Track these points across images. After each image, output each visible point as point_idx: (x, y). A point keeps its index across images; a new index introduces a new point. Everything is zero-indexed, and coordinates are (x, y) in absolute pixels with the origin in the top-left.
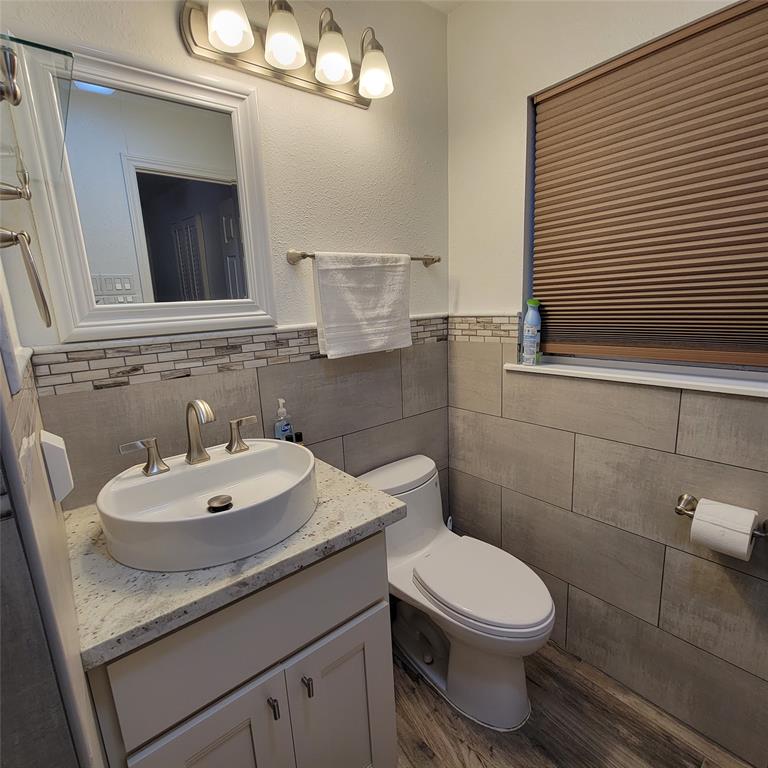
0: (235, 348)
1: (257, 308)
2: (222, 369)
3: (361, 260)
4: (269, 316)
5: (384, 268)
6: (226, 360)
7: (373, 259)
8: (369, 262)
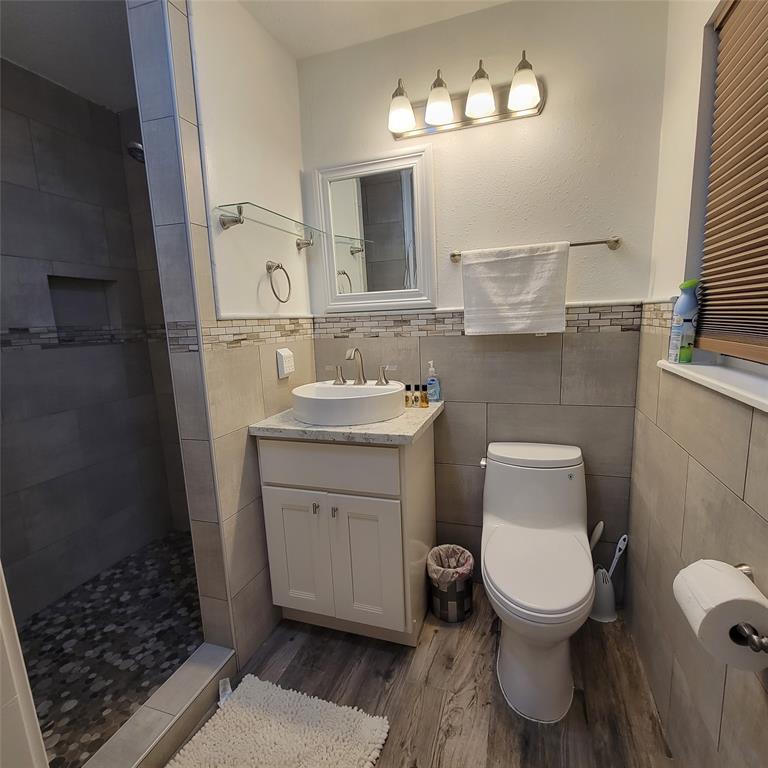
0: (406, 322)
1: (421, 296)
2: (397, 335)
3: (507, 253)
4: (429, 301)
5: (532, 259)
6: (399, 329)
7: (520, 251)
8: (515, 254)
